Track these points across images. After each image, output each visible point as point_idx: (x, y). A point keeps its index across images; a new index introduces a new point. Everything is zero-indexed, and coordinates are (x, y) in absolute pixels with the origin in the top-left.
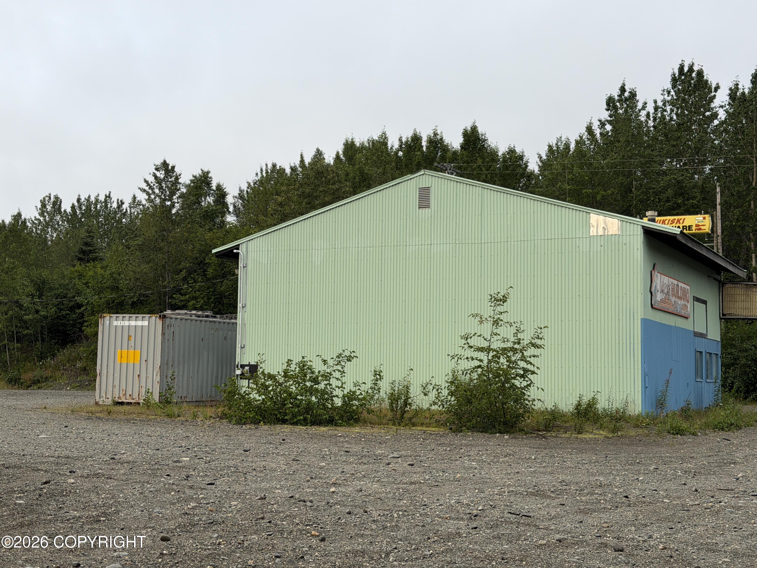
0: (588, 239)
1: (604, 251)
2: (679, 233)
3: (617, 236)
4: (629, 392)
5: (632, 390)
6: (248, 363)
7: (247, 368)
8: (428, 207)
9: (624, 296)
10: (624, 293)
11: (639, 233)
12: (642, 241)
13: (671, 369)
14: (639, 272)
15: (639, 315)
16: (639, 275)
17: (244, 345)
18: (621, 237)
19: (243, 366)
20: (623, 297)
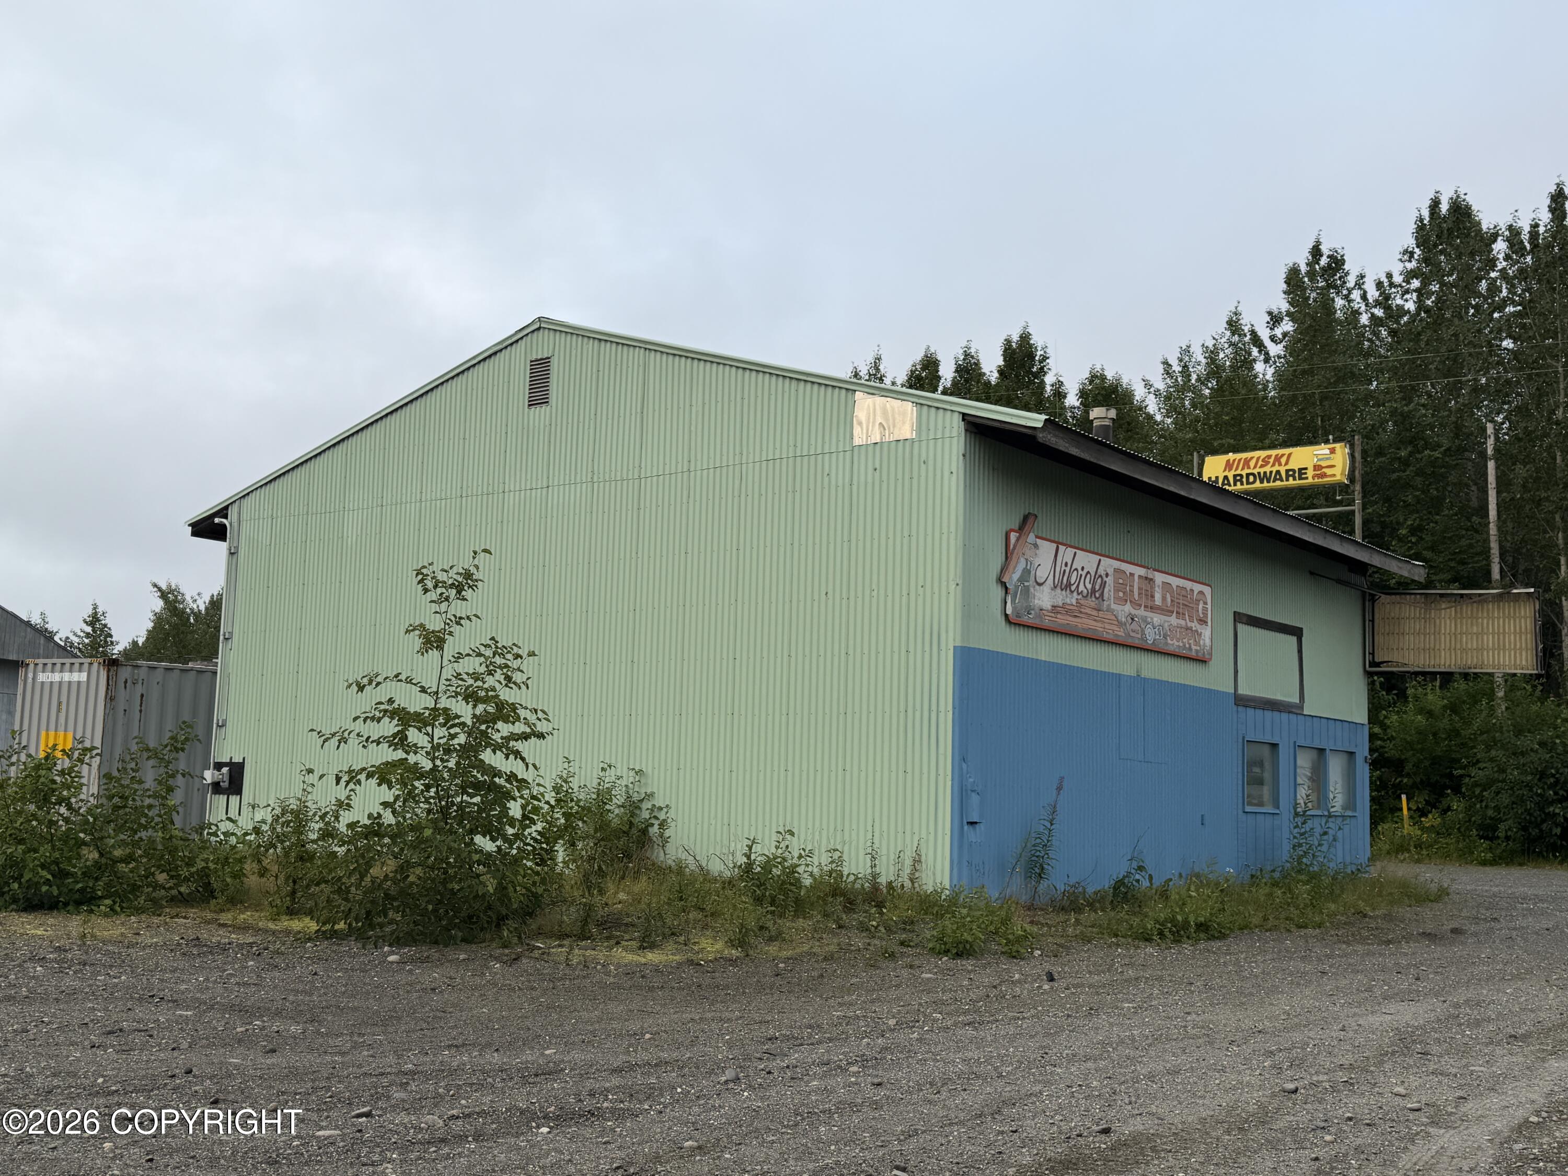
0: (848, 454)
1: (881, 481)
2: (1040, 425)
3: (908, 444)
4: (924, 835)
5: (932, 830)
6: (228, 761)
7: (225, 770)
8: (545, 401)
9: (921, 591)
10: (920, 584)
11: (955, 434)
12: (962, 451)
13: (1062, 778)
14: (953, 529)
15: (952, 639)
16: (952, 536)
17: (225, 721)
18: (916, 445)
19: (218, 766)
20: (917, 595)
